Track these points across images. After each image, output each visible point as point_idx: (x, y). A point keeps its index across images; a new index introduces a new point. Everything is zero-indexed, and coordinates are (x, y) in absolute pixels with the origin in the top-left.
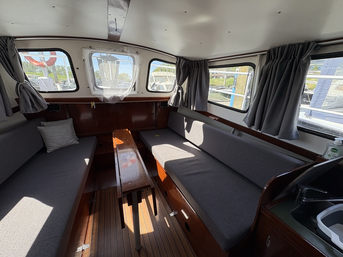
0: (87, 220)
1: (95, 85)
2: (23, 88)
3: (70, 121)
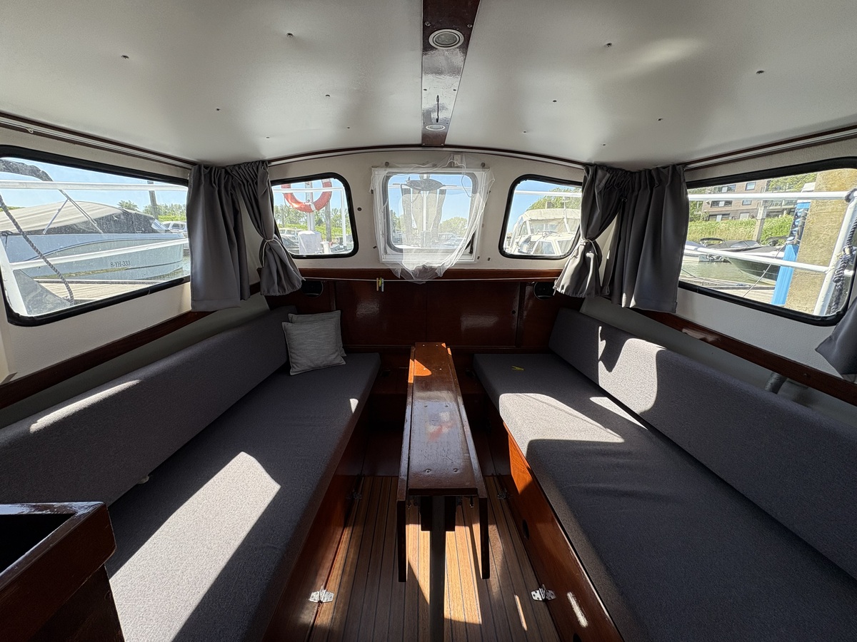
0: (338, 537)
1: (388, 242)
2: (270, 248)
3: (336, 316)
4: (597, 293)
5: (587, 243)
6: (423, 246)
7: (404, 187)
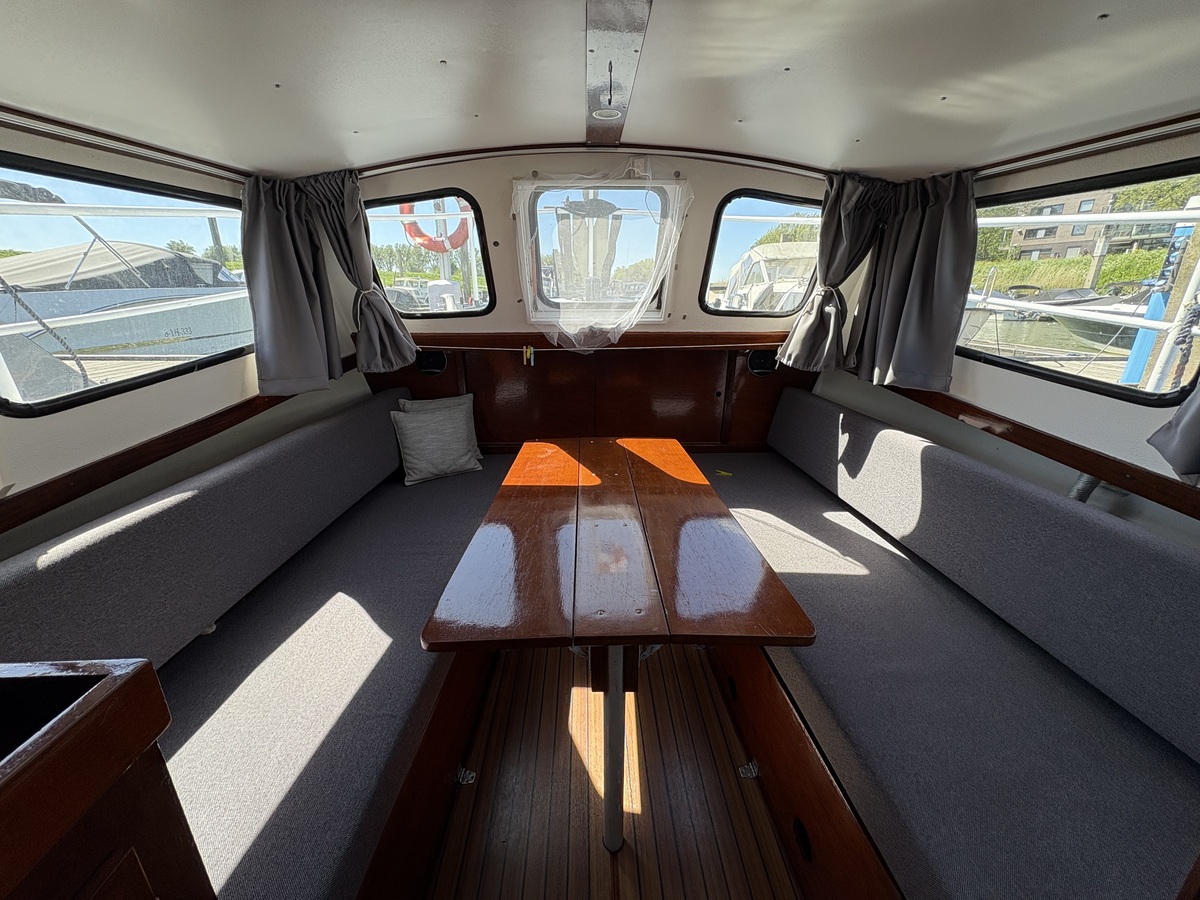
1: (540, 293)
2: (368, 304)
3: (466, 401)
4: (838, 364)
5: (826, 292)
6: (589, 300)
7: (560, 212)
